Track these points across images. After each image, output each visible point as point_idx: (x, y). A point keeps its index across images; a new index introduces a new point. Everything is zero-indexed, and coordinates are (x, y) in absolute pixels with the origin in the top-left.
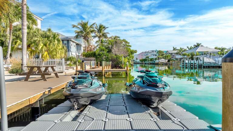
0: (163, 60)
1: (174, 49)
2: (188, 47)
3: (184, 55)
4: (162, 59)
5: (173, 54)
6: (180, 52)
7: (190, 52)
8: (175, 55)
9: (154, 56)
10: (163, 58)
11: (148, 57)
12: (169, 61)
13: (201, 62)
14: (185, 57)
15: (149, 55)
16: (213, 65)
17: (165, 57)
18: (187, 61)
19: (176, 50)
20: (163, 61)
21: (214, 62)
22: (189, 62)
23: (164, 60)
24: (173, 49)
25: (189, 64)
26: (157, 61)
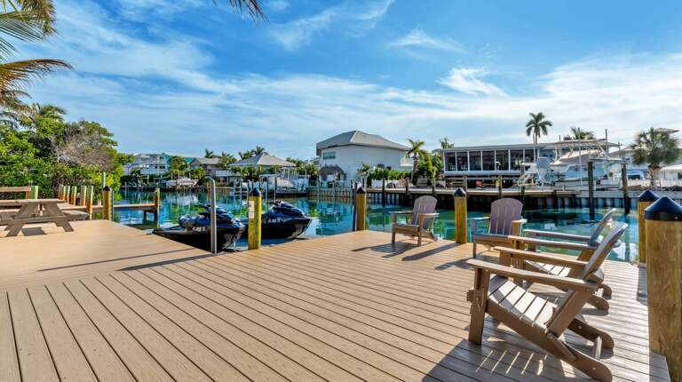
0: (186, 182)
1: (208, 155)
2: (240, 154)
3: (235, 170)
4: (185, 179)
5: (209, 168)
6: (225, 162)
7: (246, 164)
8: (213, 169)
9: (158, 169)
10: (187, 175)
11: (139, 172)
12: (199, 183)
13: (272, 186)
14: (238, 174)
15: (141, 166)
16: (290, 191)
17: (192, 172)
18: (245, 184)
19: (211, 157)
20: (186, 184)
21: (292, 186)
22: (251, 187)
23: (189, 180)
24: (205, 154)
25: (250, 189)
26: (171, 183)
